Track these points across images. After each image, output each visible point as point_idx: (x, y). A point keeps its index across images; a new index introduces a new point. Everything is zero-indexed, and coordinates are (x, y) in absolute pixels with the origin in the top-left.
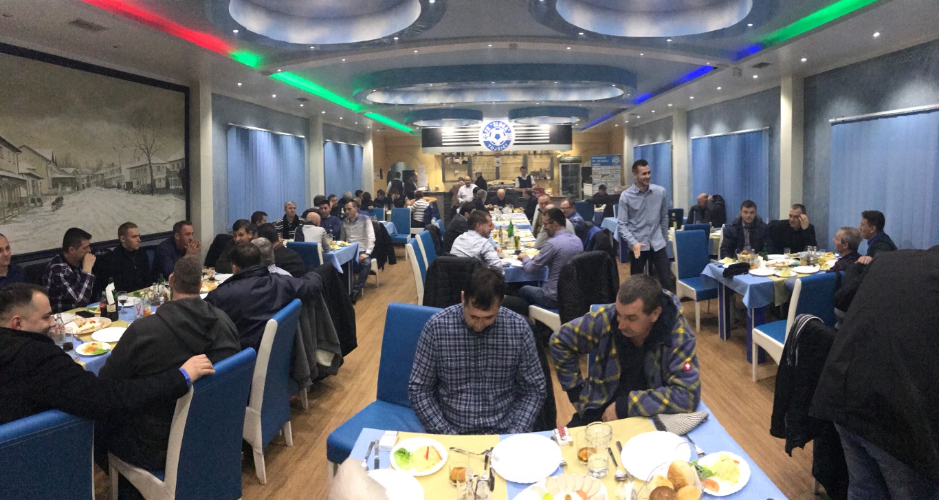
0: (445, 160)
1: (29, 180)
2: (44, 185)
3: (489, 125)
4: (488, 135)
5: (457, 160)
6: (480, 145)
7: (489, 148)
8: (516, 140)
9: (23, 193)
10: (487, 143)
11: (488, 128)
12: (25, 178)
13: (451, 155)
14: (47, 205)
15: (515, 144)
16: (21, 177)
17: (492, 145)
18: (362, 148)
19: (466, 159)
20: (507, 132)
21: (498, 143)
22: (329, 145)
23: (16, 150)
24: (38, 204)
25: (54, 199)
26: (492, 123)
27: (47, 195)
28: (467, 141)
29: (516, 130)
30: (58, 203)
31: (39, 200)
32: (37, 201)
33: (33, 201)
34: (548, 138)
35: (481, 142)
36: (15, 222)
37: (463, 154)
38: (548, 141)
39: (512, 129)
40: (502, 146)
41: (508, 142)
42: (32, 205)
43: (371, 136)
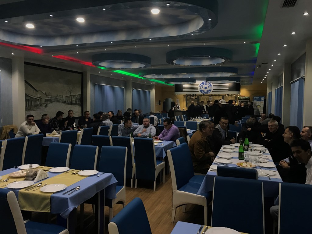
1: (40, 99)
2: (43, 101)
3: (202, 83)
4: (202, 87)
5: (192, 98)
6: (198, 91)
8: (213, 90)
9: (38, 103)
10: (201, 91)
11: (202, 85)
12: (39, 99)
13: (190, 95)
14: (44, 107)
16: (38, 98)
17: (203, 91)
18: (150, 92)
19: (197, 97)
20: (210, 86)
21: (206, 90)
22: (135, 90)
23: (37, 91)
24: (41, 106)
25: (45, 105)
26: (204, 82)
27: (43, 103)
30: (46, 106)
31: (42, 105)
32: (41, 105)
33: (40, 105)
35: (199, 90)
36: (36, 111)
37: (195, 95)
38: (228, 90)
39: (212, 85)
40: (207, 92)
42: (40, 106)
43: (154, 87)
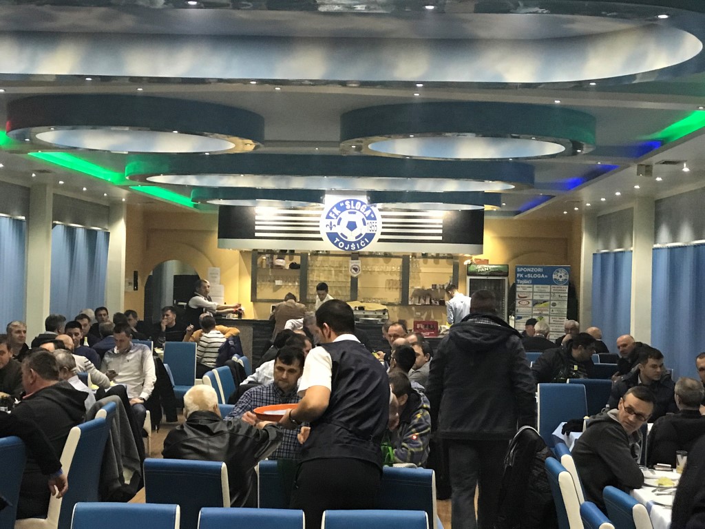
0: (259, 261)
3: (338, 206)
4: (335, 222)
5: (280, 262)
6: (320, 239)
7: (337, 245)
8: (383, 234)
10: (332, 237)
11: (335, 210)
13: (271, 252)
15: (380, 240)
17: (341, 240)
18: (108, 234)
19: (297, 260)
20: (369, 218)
21: (351, 236)
22: (60, 229)
26: (344, 202)
28: (298, 232)
29: (383, 217)
34: (440, 231)
35: (323, 235)
37: (292, 252)
38: (440, 238)
39: (378, 214)
40: (359, 242)
41: (370, 237)
43: (124, 211)
